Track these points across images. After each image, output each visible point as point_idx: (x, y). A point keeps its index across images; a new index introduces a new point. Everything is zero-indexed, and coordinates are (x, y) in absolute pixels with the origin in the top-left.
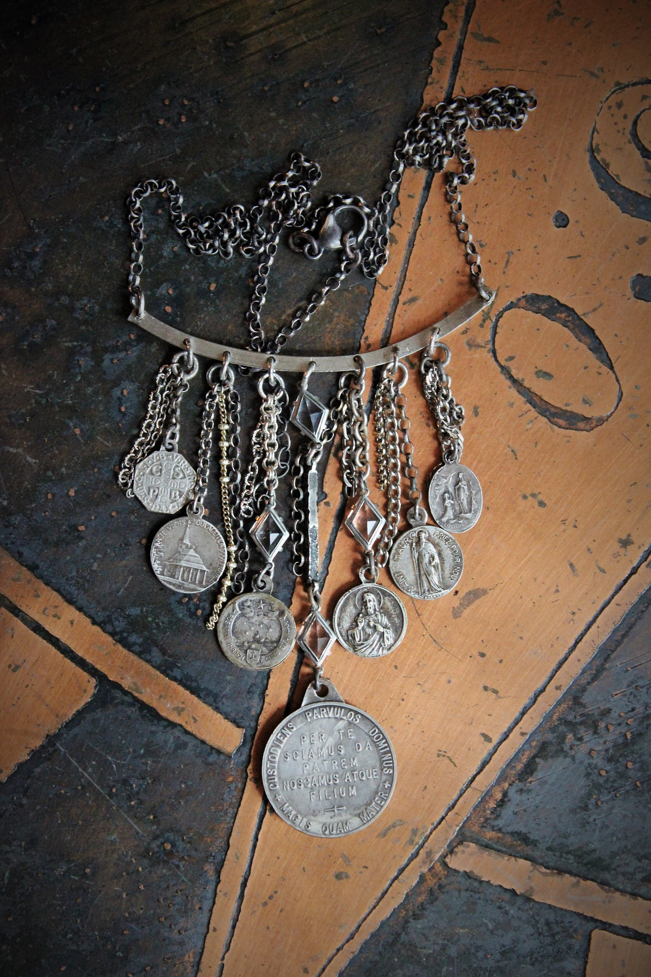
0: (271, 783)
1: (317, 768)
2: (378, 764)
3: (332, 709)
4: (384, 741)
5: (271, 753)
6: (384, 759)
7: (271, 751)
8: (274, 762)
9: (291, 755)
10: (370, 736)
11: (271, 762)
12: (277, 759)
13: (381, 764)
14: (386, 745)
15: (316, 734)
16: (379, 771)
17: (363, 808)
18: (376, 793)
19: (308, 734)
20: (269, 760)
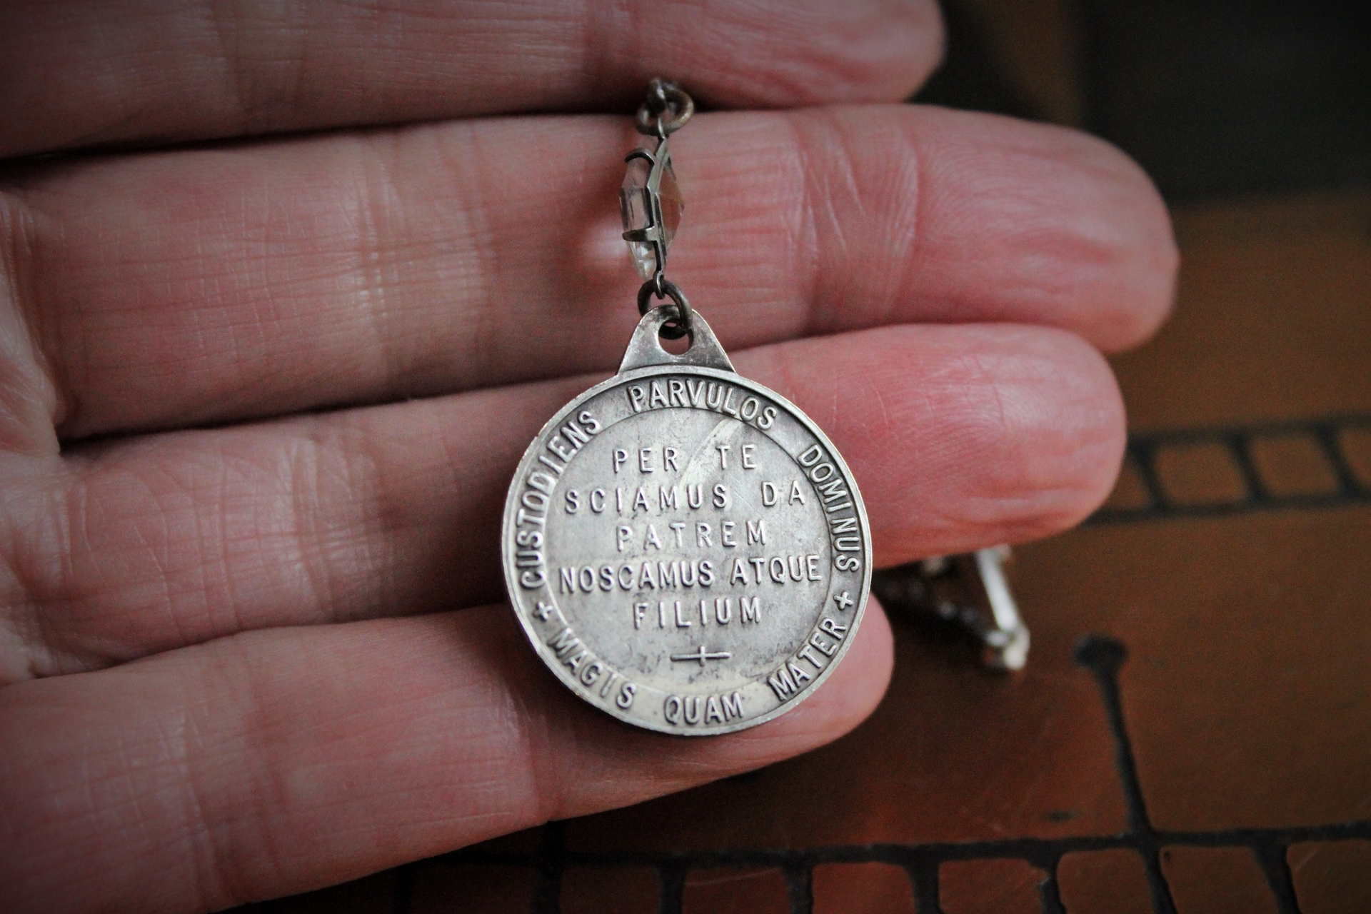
0: (527, 568)
1: (656, 540)
2: (823, 545)
3: (702, 384)
4: (839, 481)
5: (529, 487)
6: (839, 530)
7: (532, 482)
8: (536, 512)
9: (585, 498)
10: (801, 466)
11: (529, 510)
12: (545, 507)
13: (832, 545)
14: (844, 493)
15: (656, 449)
16: (825, 563)
17: (780, 660)
18: (816, 621)
19: (633, 446)
20: (523, 505)
